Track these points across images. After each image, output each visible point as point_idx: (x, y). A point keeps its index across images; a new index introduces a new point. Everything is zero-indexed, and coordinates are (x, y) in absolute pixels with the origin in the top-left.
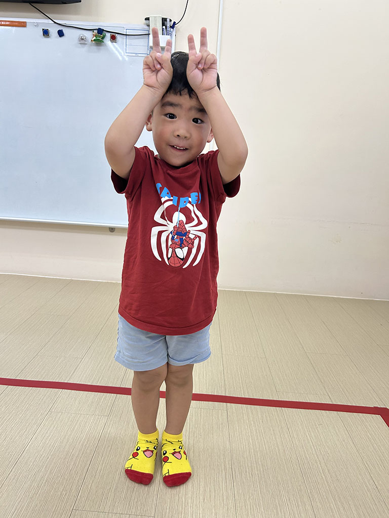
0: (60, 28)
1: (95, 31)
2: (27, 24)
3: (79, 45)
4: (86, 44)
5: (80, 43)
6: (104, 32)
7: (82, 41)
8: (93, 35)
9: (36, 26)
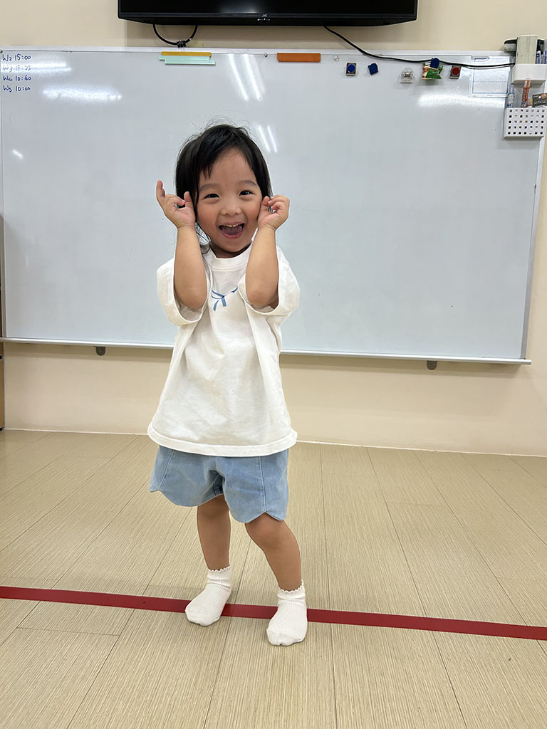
0: (373, 61)
1: (426, 63)
2: (322, 57)
3: (401, 85)
4: (411, 83)
5: (401, 83)
6: (440, 65)
7: (406, 79)
8: (424, 69)
9: (335, 60)
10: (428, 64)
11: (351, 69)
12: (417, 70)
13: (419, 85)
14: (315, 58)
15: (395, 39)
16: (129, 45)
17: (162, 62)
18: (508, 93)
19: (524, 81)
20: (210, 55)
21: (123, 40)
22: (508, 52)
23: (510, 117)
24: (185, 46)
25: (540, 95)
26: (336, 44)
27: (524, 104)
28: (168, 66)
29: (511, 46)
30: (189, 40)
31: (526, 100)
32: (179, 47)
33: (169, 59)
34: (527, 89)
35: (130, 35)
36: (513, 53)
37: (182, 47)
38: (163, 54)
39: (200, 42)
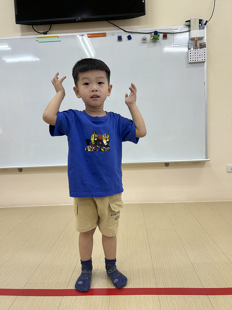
0: (129, 34)
1: (152, 34)
2: (107, 34)
4: (146, 42)
5: (142, 43)
6: (158, 34)
7: (144, 41)
8: (151, 36)
9: (113, 35)
10: (153, 33)
11: (120, 38)
12: (148, 37)
13: (150, 43)
14: (104, 35)
15: (138, 24)
16: (23, 35)
17: (37, 42)
18: (189, 44)
19: (195, 38)
20: (58, 37)
21: (20, 33)
22: (187, 26)
23: (191, 54)
24: (47, 34)
25: (203, 43)
26: (113, 28)
27: (196, 47)
28: (40, 43)
29: (188, 23)
30: (48, 31)
31: (197, 46)
32: (44, 34)
33: (40, 40)
34: (196, 41)
35: (22, 31)
36: (189, 26)
37: (45, 34)
38: (37, 38)
39: (53, 32)
